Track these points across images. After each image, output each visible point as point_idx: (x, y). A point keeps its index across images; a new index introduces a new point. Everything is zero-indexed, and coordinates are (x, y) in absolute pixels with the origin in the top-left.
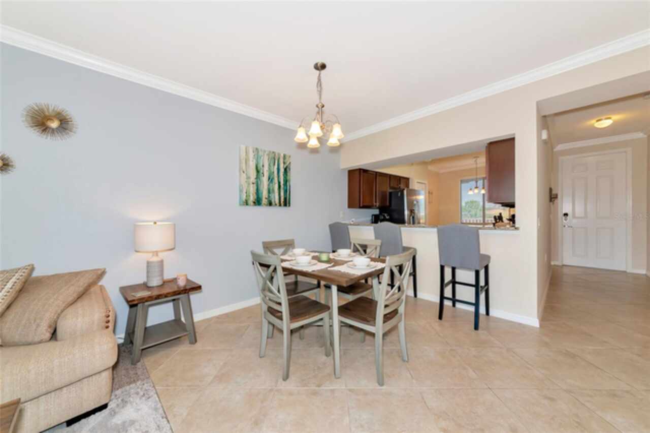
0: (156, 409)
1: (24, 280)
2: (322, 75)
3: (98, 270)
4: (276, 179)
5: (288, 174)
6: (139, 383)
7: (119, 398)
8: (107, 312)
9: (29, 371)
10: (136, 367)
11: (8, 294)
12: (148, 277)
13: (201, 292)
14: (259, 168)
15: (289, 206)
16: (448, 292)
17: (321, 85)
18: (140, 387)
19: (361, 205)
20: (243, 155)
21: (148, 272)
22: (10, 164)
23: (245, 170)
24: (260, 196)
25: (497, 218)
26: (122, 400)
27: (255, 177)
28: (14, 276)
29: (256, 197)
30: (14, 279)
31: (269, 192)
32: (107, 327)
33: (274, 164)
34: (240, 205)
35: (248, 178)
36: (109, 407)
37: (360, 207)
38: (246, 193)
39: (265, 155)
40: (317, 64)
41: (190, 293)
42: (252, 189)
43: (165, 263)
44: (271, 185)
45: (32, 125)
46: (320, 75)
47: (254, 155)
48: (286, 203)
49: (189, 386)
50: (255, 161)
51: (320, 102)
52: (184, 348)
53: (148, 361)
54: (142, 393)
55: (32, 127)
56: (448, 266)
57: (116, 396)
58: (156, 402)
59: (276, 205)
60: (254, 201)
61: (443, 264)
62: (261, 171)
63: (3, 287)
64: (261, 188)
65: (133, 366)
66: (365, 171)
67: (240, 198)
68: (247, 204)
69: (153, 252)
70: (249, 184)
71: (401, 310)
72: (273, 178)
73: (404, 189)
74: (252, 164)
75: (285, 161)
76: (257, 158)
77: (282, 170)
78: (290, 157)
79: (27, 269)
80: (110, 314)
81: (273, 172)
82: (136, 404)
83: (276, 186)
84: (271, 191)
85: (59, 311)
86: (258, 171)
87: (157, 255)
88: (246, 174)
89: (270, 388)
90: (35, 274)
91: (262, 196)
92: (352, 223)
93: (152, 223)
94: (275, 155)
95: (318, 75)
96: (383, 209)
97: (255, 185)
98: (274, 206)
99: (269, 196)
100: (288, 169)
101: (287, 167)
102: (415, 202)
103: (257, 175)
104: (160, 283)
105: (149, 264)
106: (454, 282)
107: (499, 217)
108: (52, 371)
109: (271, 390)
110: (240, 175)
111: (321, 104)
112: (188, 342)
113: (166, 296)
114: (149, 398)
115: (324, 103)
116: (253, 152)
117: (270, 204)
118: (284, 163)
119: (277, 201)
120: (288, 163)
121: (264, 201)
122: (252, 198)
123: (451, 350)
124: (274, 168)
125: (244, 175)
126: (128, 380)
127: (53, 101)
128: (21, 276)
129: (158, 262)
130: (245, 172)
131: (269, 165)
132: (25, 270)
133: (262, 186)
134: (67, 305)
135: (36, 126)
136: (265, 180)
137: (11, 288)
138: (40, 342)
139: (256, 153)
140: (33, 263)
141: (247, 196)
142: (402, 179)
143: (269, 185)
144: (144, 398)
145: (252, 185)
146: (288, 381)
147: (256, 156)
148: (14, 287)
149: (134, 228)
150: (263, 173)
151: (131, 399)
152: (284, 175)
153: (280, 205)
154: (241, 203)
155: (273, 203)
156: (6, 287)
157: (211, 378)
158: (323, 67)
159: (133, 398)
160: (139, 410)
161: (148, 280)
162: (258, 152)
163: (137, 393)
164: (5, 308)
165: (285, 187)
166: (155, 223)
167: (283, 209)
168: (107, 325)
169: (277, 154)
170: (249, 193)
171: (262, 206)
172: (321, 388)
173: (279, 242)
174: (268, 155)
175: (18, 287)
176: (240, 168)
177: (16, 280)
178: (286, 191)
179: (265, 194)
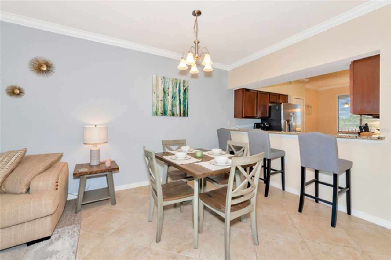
0: (73, 247)
1: (21, 157)
2: (198, 19)
3: (60, 153)
4: (178, 97)
5: (187, 94)
6: (73, 226)
7: (59, 233)
8: (57, 180)
9: (5, 211)
10: (76, 215)
11: (12, 164)
12: (91, 159)
13: (118, 172)
14: (165, 91)
15: (187, 116)
16: (310, 190)
17: (197, 27)
18: (72, 229)
19: (244, 116)
20: (155, 82)
21: (91, 156)
22: (22, 92)
23: (155, 92)
24: (166, 109)
25: (362, 128)
26: (59, 235)
27: (163, 96)
28: (16, 154)
29: (163, 110)
30: (16, 156)
31: (172, 106)
32: (57, 189)
33: (176, 87)
34: (152, 115)
35: (158, 97)
36: (51, 239)
37: (243, 118)
38: (156, 107)
39: (170, 81)
40: (194, 12)
41: (113, 171)
42: (161, 105)
43: (101, 151)
44: (174, 101)
45: (33, 69)
46: (196, 19)
47: (162, 82)
48: (185, 114)
49: (98, 234)
50: (162, 85)
51: (197, 40)
52: (108, 206)
53: (84, 213)
54: (71, 233)
55: (33, 70)
56: (310, 168)
57: (58, 232)
58: (75, 241)
59: (177, 115)
60: (162, 112)
61: (304, 166)
62: (167, 93)
63: (10, 160)
64: (166, 104)
65: (75, 214)
66: (248, 90)
67: (152, 110)
68: (157, 115)
69: (94, 144)
70: (158, 101)
71: (253, 201)
72: (175, 97)
73: (281, 104)
74: (161, 88)
75: (185, 85)
76: (164, 84)
77: (182, 91)
78: (188, 81)
79: (23, 151)
80: (59, 181)
81: (176, 93)
82: (65, 240)
83: (178, 102)
84: (174, 106)
85: (33, 176)
86: (165, 92)
87: (96, 146)
88: (157, 95)
89: (146, 246)
90: (27, 154)
91: (167, 109)
92: (237, 129)
93: (94, 126)
94: (177, 81)
95: (195, 20)
96: (263, 119)
97: (162, 102)
98: (176, 116)
99: (172, 109)
100: (186, 91)
101: (185, 89)
102: (291, 114)
103: (164, 95)
104: (98, 164)
105: (91, 151)
106: (317, 182)
107: (364, 127)
108: (17, 212)
109: (146, 248)
110: (152, 95)
111: (197, 41)
112: (111, 203)
113: (96, 173)
114: (73, 237)
115: (199, 40)
116: (162, 79)
117: (173, 114)
118: (184, 86)
119: (178, 113)
120: (186, 86)
121: (169, 112)
122: (160, 111)
123: (302, 242)
124: (176, 90)
125: (155, 95)
126: (69, 223)
127: (44, 55)
128: (20, 154)
129: (97, 150)
130: (156, 93)
131: (173, 88)
132: (21, 151)
133: (167, 102)
134: (38, 173)
135: (35, 70)
136: (169, 98)
137: (14, 161)
138: (20, 194)
139: (163, 80)
140: (27, 147)
141: (156, 109)
142: (280, 96)
143: (172, 102)
144: (70, 237)
145: (160, 102)
146: (159, 243)
147: (163, 83)
148: (15, 160)
149: (83, 129)
150: (168, 94)
151: (64, 236)
152: (183, 95)
153: (180, 115)
154: (153, 114)
155: (175, 114)
156: (12, 160)
157: (113, 231)
158: (199, 13)
159: (65, 236)
160: (64, 244)
161: (90, 162)
162: (165, 79)
163: (68, 233)
164: (10, 172)
165: (185, 103)
166: (96, 126)
167: (183, 118)
168: (57, 187)
169: (178, 80)
170: (158, 107)
171: (168, 116)
172: (180, 254)
173: (174, 141)
174: (172, 81)
175: (17, 160)
176: (153, 90)
177: (17, 157)
178: (185, 106)
179: (169, 107)
